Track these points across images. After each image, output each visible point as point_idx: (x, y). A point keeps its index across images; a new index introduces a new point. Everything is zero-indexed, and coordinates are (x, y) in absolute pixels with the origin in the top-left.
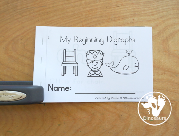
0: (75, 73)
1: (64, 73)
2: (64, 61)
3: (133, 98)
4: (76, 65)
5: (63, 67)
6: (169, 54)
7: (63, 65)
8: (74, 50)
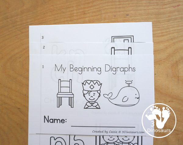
0: (71, 104)
1: (60, 104)
2: (60, 92)
3: (133, 132)
4: (72, 96)
5: (58, 98)
6: (178, 80)
7: (58, 96)
8: (70, 80)
